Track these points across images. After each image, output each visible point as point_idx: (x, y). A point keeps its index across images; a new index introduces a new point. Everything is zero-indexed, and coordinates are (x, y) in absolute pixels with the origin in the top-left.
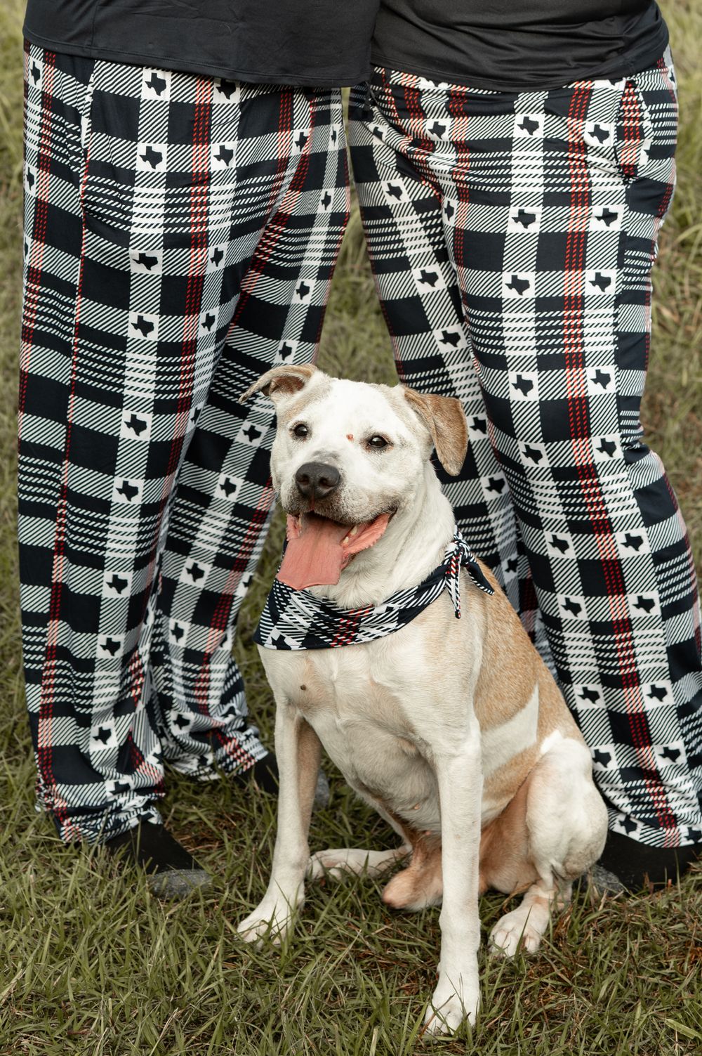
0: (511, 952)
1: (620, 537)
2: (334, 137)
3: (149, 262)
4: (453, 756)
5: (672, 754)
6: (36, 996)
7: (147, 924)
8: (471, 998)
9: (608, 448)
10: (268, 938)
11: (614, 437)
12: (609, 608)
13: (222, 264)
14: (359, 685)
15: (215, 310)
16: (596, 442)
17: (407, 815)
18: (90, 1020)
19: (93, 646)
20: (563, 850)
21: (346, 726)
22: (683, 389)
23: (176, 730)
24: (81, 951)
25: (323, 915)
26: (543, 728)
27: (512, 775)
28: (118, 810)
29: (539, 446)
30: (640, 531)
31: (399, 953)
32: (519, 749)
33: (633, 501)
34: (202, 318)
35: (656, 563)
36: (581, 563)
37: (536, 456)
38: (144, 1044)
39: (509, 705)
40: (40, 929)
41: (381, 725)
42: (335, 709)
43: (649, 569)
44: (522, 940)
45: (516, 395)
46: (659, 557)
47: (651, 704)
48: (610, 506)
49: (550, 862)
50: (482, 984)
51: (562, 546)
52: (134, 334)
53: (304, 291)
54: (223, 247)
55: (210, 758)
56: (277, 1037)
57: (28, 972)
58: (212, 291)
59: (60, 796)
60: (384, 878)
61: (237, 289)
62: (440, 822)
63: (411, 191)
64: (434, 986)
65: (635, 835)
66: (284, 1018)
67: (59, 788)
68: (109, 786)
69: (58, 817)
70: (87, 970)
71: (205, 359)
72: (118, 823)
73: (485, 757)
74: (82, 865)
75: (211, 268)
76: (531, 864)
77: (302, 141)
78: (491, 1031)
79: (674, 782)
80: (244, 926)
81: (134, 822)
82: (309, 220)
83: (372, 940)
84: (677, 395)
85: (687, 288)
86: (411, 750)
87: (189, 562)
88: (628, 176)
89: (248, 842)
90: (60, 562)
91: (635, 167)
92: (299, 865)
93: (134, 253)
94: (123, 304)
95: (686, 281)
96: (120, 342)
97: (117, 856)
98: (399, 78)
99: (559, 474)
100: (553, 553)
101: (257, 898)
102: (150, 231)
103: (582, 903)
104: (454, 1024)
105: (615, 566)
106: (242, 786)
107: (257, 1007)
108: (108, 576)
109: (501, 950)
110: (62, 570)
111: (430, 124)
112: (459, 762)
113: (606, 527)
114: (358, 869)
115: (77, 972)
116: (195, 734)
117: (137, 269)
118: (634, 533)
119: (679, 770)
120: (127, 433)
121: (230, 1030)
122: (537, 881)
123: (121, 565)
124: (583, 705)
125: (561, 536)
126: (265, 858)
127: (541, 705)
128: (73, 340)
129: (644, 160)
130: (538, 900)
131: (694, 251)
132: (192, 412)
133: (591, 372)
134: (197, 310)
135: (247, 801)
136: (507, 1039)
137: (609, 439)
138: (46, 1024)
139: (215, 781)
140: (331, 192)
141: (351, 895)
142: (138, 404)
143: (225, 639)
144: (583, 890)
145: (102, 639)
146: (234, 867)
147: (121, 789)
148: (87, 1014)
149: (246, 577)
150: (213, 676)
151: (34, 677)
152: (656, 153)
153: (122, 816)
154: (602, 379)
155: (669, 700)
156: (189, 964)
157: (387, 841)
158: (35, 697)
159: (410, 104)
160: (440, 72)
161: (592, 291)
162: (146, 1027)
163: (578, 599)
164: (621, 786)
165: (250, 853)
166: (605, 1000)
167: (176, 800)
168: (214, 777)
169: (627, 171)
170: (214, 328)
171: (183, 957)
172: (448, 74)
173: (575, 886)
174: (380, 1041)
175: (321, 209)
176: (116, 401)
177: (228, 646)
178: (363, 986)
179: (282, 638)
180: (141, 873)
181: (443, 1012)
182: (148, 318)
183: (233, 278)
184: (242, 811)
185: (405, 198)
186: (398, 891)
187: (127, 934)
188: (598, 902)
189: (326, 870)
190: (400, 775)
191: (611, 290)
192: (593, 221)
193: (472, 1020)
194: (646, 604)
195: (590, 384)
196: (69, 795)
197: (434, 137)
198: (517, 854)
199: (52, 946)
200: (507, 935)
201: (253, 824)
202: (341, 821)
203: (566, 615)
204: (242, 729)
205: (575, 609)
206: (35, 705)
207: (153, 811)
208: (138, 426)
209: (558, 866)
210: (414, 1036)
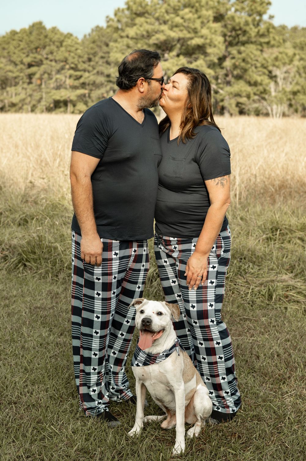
0: (192, 436)
1: (215, 342)
2: (145, 251)
3: (99, 279)
4: (178, 389)
5: (227, 393)
6: (82, 449)
7: (107, 433)
8: (183, 446)
9: (212, 321)
10: (135, 435)
11: (214, 319)
12: (212, 359)
13: (116, 280)
14: (156, 373)
15: (115, 290)
16: (210, 320)
17: (167, 406)
18: (95, 454)
19: (90, 369)
20: (202, 412)
21: (153, 384)
22: (228, 312)
23: (111, 390)
24: (92, 439)
25: (148, 430)
26: (197, 383)
27: (191, 395)
28: (99, 408)
29: (197, 321)
30: (220, 341)
31: (166, 438)
32: (192, 388)
33: (218, 334)
34: (112, 292)
35: (223, 349)
36: (206, 348)
37: (196, 323)
38: (108, 459)
39: (190, 377)
40: (82, 434)
41: (162, 383)
42: (151, 379)
43: (222, 349)
44: (194, 434)
45: (191, 309)
46: (224, 347)
47: (222, 381)
48: (213, 335)
49: (200, 415)
50: (185, 443)
51: (201, 344)
52: (96, 296)
53: (139, 287)
54: (116, 275)
55: (120, 397)
56: (139, 456)
57: (80, 444)
58: (114, 286)
59: (85, 405)
60: (162, 422)
61: (120, 286)
62: (175, 407)
63: (169, 261)
64: (174, 445)
65: (220, 410)
66: (140, 452)
67: (85, 403)
68: (97, 402)
69: (85, 410)
70: (94, 443)
71: (113, 302)
72: (99, 411)
73: (185, 390)
74: (91, 420)
75: (114, 281)
76: (195, 416)
77: (135, 251)
78: (188, 453)
79: (228, 399)
80: (129, 433)
81: (103, 411)
82: (139, 270)
83: (159, 435)
84: (227, 313)
85: (228, 288)
86: (169, 389)
87: (113, 351)
88: (219, 257)
89: (130, 414)
90: (81, 350)
91: (220, 255)
92: (142, 418)
93: (95, 277)
94: (93, 289)
95: (228, 287)
96: (93, 298)
97: (99, 418)
98: (165, 238)
99: (201, 327)
100: (200, 346)
101: (132, 427)
102: (99, 272)
103: (208, 425)
104: (179, 452)
105: (214, 349)
106: (127, 402)
107: (133, 450)
108: (93, 353)
109: (190, 436)
110: (82, 352)
111: (173, 247)
112: (180, 391)
113: (212, 340)
114: (156, 420)
115: (91, 444)
116: (116, 391)
117: (96, 281)
118: (218, 341)
119: (229, 396)
120: (95, 319)
121: (128, 455)
122: (197, 420)
123: (96, 350)
124: (206, 381)
125: (201, 342)
126: (134, 418)
127: (197, 378)
128: (82, 298)
129: (222, 253)
130: (198, 425)
131: (230, 279)
132: (111, 314)
133: (209, 304)
134: (111, 291)
135: (129, 406)
136: (191, 455)
137: (213, 319)
138: (85, 455)
139: (121, 402)
140: (144, 264)
141: (154, 425)
142: (98, 312)
143: (122, 369)
144: (208, 423)
145: (92, 367)
146: (127, 420)
147: (99, 403)
148: (94, 452)
149: (126, 355)
150: (119, 378)
151: (77, 377)
152: (225, 251)
153: (100, 410)
154: (211, 305)
155: (226, 380)
156: (117, 441)
157: (163, 413)
158: (78, 382)
159: (168, 243)
160: (175, 236)
161: (209, 285)
162: (108, 455)
163: (205, 357)
164: (216, 399)
165: (130, 417)
166: (214, 446)
167: (112, 406)
168: (121, 401)
169: (218, 256)
170: (115, 294)
171: (116, 440)
172: (176, 236)
173: (206, 422)
174: (162, 457)
175: (142, 268)
176: (93, 312)
177: (123, 371)
178: (158, 445)
179: (138, 364)
180: (105, 422)
181: (177, 449)
182: (99, 292)
183: (119, 283)
184: (128, 408)
185: (168, 263)
186: (164, 425)
187: (103, 435)
188: (211, 425)
189: (148, 420)
190: (166, 395)
191: (214, 284)
192: (210, 268)
193: (183, 451)
194: (221, 358)
195: (208, 307)
196: (87, 405)
197: (174, 250)
198: (192, 413)
199: (85, 438)
200: (191, 433)
201: (130, 410)
202: (151, 409)
203: (202, 360)
204: (127, 390)
205: (204, 359)
206: (78, 384)
207: (107, 408)
208: (98, 317)
209: (202, 416)
210: (170, 455)
